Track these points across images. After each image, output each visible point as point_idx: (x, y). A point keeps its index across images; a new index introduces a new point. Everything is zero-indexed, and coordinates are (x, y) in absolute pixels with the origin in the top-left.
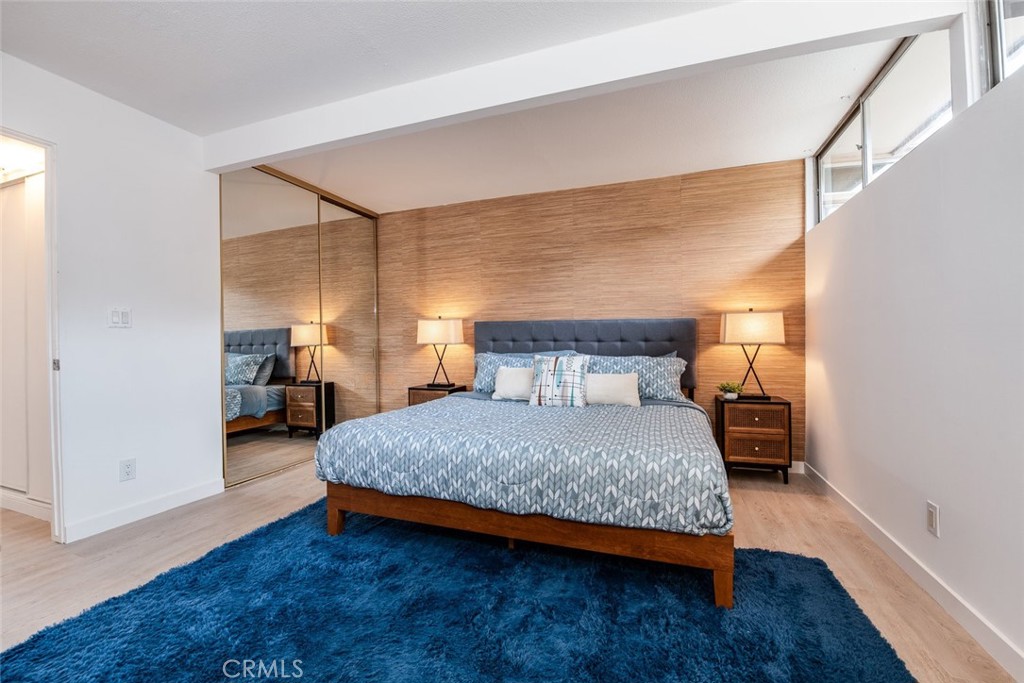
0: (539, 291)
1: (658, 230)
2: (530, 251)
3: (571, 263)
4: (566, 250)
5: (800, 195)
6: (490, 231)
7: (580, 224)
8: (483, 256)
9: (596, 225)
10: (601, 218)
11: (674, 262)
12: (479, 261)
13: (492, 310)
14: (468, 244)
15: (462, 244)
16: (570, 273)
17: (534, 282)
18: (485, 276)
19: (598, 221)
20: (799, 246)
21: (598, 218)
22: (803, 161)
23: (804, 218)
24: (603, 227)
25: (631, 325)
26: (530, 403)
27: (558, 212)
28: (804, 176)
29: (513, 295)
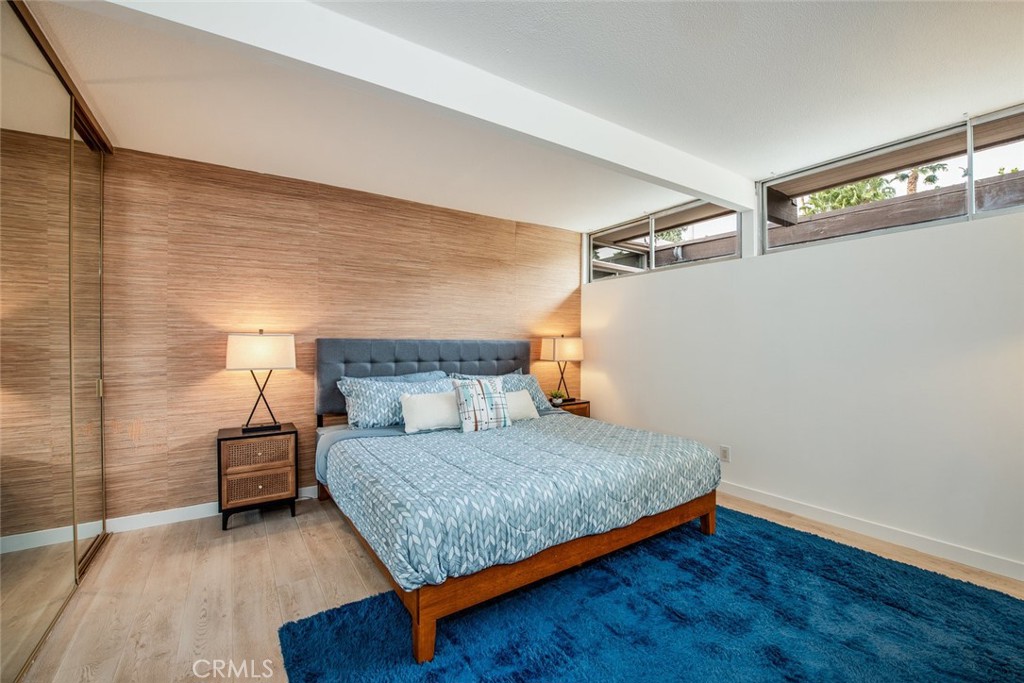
0: (393, 306)
1: (498, 263)
2: (387, 261)
3: (427, 280)
4: (423, 267)
5: (578, 257)
6: (332, 226)
7: (438, 242)
8: (322, 255)
9: (452, 247)
10: (456, 241)
11: (511, 293)
12: (316, 260)
13: (334, 323)
14: (297, 235)
15: (288, 233)
16: (426, 291)
17: (389, 296)
18: (324, 280)
19: (453, 244)
20: (578, 291)
21: (453, 241)
22: (581, 234)
23: (581, 274)
24: (458, 250)
25: (487, 345)
26: (465, 430)
27: (414, 225)
28: (581, 245)
29: (363, 308)
